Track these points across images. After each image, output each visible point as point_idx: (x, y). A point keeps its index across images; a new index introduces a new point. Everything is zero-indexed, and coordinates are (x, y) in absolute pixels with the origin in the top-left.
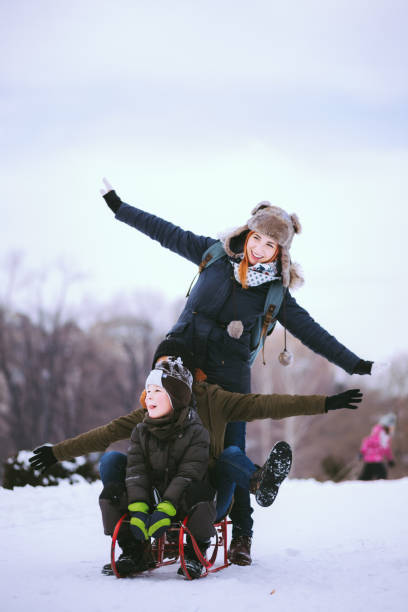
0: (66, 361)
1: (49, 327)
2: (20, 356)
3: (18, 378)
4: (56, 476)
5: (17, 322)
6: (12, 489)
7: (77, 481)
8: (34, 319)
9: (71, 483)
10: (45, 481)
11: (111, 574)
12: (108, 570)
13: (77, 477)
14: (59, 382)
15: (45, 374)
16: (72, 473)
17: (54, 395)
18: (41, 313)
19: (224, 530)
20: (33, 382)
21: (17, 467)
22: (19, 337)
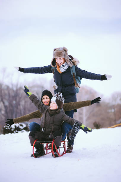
0: (20, 98)
1: (15, 89)
2: (7, 97)
3: (7, 103)
4: (18, 131)
5: (6, 87)
6: (5, 134)
7: (24, 132)
8: (11, 86)
9: (22, 132)
10: (15, 132)
11: (33, 157)
12: (32, 156)
13: (24, 130)
14: (18, 104)
15: (14, 102)
16: (22, 130)
17: (17, 108)
18: (12, 85)
19: (64, 143)
20: (11, 104)
21: (6, 128)
22: (6, 92)
